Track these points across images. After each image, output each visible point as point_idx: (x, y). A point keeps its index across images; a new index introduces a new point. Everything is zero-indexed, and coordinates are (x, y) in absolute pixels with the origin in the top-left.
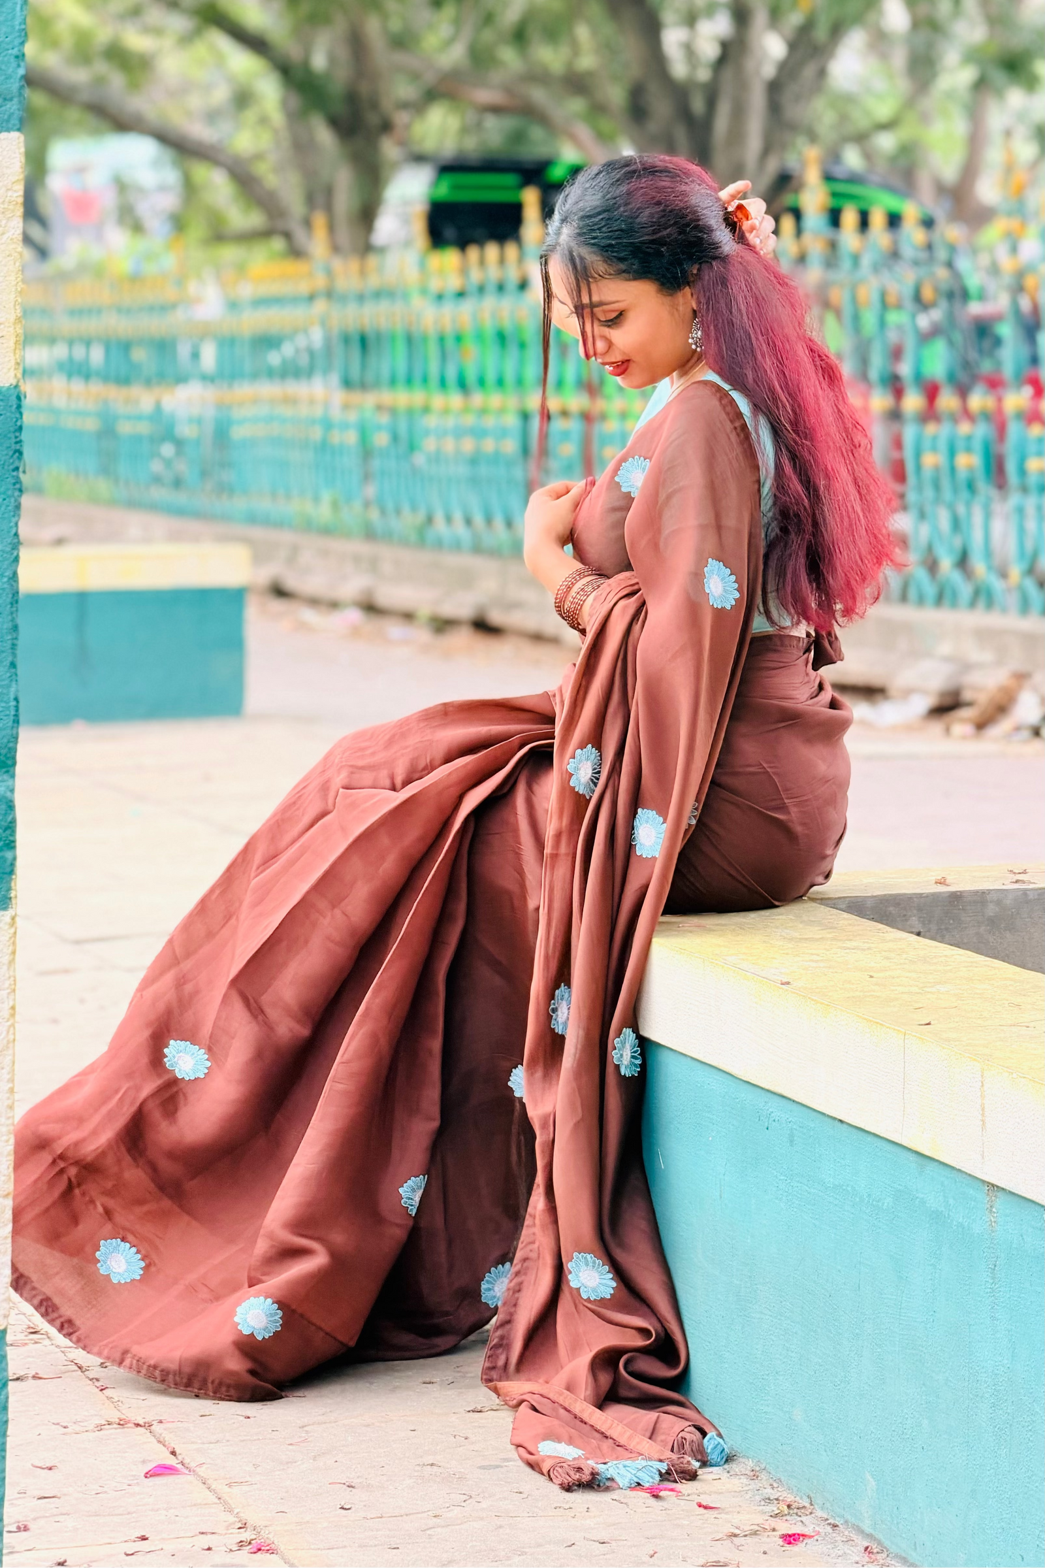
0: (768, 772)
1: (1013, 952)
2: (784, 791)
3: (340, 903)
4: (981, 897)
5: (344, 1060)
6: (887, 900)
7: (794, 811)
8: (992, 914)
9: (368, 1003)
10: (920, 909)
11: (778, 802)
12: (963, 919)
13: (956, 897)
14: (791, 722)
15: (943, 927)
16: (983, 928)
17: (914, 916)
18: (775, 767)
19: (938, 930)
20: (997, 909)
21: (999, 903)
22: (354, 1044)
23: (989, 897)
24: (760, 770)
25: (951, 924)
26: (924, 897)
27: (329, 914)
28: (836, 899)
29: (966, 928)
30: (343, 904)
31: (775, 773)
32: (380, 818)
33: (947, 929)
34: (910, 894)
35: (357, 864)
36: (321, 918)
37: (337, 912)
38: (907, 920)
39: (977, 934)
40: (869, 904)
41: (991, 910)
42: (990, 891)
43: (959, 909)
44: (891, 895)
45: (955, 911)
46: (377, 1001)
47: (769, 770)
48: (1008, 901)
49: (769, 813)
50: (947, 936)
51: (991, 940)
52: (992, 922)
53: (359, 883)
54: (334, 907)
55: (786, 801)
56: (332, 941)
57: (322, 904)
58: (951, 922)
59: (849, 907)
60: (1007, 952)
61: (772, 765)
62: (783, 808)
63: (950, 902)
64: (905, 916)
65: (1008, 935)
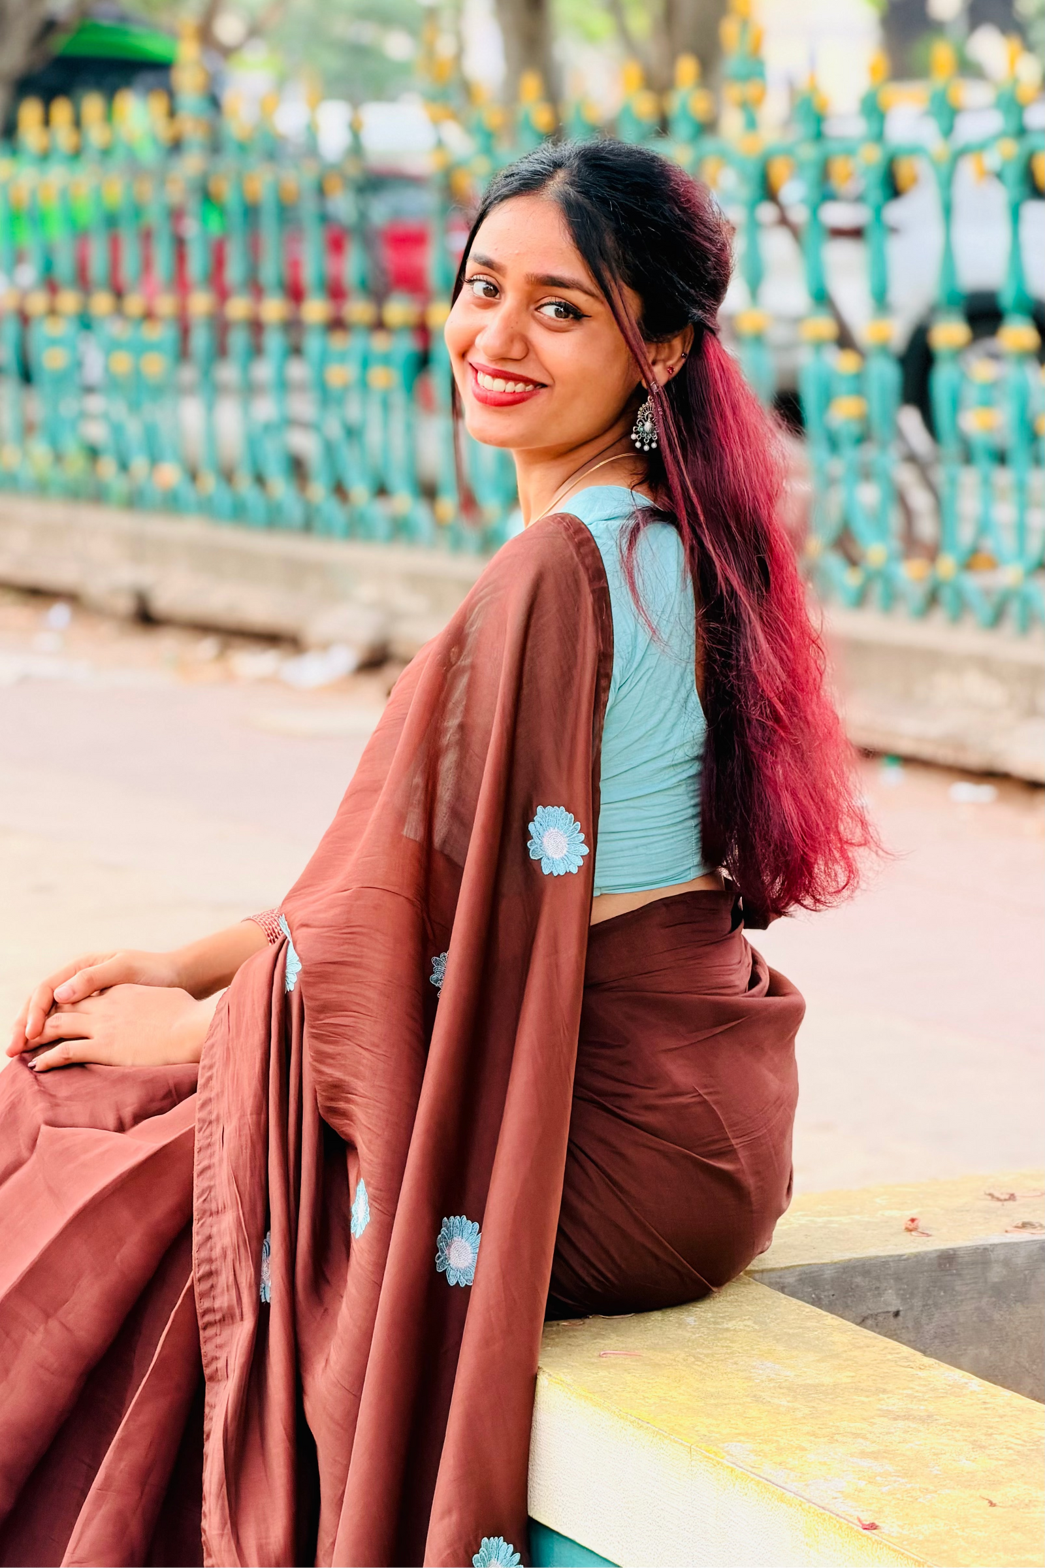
0: (705, 1101)
1: (1027, 1332)
2: (730, 1126)
3: (56, 1310)
4: (982, 1256)
5: (75, 1559)
6: (854, 1268)
7: (742, 1154)
8: (996, 1280)
9: (109, 1467)
10: (898, 1279)
11: (723, 1144)
12: (957, 1288)
13: (947, 1260)
14: (734, 1023)
15: (930, 1302)
16: (985, 1300)
17: (891, 1288)
18: (716, 1093)
19: (924, 1306)
20: (1005, 1272)
21: (1006, 1263)
22: (91, 1533)
23: (993, 1256)
24: (693, 1100)
25: (941, 1297)
26: (904, 1260)
27: (41, 1328)
28: (782, 1269)
29: (962, 1301)
30: (61, 1313)
31: (717, 1103)
32: (114, 1181)
33: (936, 1305)
34: (885, 1257)
35: (82, 1252)
36: (29, 1334)
37: (53, 1324)
38: (880, 1295)
39: (977, 1309)
40: (828, 1274)
41: (996, 1274)
42: (994, 1246)
43: (952, 1275)
44: (858, 1260)
45: (949, 1278)
46: (122, 1465)
47: (706, 1097)
48: (1020, 1260)
49: (711, 1162)
50: (936, 1316)
51: (996, 1316)
52: (999, 1292)
53: (85, 1282)
54: (48, 1316)
55: (733, 1142)
56: (47, 1369)
57: (28, 1313)
58: (942, 1294)
59: (801, 1280)
60: (1020, 1333)
61: (711, 1090)
62: (728, 1153)
63: (940, 1265)
64: (877, 1288)
65: (1019, 1308)
